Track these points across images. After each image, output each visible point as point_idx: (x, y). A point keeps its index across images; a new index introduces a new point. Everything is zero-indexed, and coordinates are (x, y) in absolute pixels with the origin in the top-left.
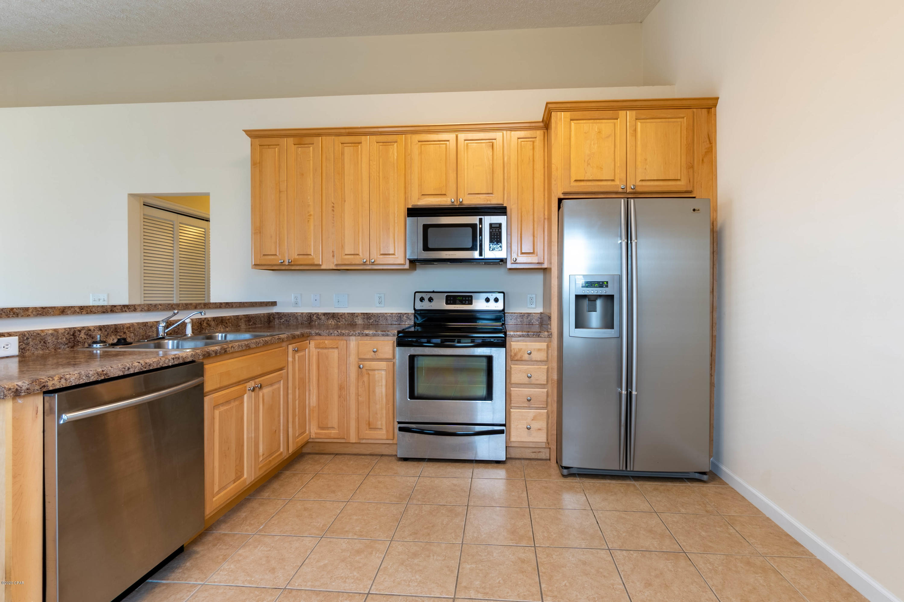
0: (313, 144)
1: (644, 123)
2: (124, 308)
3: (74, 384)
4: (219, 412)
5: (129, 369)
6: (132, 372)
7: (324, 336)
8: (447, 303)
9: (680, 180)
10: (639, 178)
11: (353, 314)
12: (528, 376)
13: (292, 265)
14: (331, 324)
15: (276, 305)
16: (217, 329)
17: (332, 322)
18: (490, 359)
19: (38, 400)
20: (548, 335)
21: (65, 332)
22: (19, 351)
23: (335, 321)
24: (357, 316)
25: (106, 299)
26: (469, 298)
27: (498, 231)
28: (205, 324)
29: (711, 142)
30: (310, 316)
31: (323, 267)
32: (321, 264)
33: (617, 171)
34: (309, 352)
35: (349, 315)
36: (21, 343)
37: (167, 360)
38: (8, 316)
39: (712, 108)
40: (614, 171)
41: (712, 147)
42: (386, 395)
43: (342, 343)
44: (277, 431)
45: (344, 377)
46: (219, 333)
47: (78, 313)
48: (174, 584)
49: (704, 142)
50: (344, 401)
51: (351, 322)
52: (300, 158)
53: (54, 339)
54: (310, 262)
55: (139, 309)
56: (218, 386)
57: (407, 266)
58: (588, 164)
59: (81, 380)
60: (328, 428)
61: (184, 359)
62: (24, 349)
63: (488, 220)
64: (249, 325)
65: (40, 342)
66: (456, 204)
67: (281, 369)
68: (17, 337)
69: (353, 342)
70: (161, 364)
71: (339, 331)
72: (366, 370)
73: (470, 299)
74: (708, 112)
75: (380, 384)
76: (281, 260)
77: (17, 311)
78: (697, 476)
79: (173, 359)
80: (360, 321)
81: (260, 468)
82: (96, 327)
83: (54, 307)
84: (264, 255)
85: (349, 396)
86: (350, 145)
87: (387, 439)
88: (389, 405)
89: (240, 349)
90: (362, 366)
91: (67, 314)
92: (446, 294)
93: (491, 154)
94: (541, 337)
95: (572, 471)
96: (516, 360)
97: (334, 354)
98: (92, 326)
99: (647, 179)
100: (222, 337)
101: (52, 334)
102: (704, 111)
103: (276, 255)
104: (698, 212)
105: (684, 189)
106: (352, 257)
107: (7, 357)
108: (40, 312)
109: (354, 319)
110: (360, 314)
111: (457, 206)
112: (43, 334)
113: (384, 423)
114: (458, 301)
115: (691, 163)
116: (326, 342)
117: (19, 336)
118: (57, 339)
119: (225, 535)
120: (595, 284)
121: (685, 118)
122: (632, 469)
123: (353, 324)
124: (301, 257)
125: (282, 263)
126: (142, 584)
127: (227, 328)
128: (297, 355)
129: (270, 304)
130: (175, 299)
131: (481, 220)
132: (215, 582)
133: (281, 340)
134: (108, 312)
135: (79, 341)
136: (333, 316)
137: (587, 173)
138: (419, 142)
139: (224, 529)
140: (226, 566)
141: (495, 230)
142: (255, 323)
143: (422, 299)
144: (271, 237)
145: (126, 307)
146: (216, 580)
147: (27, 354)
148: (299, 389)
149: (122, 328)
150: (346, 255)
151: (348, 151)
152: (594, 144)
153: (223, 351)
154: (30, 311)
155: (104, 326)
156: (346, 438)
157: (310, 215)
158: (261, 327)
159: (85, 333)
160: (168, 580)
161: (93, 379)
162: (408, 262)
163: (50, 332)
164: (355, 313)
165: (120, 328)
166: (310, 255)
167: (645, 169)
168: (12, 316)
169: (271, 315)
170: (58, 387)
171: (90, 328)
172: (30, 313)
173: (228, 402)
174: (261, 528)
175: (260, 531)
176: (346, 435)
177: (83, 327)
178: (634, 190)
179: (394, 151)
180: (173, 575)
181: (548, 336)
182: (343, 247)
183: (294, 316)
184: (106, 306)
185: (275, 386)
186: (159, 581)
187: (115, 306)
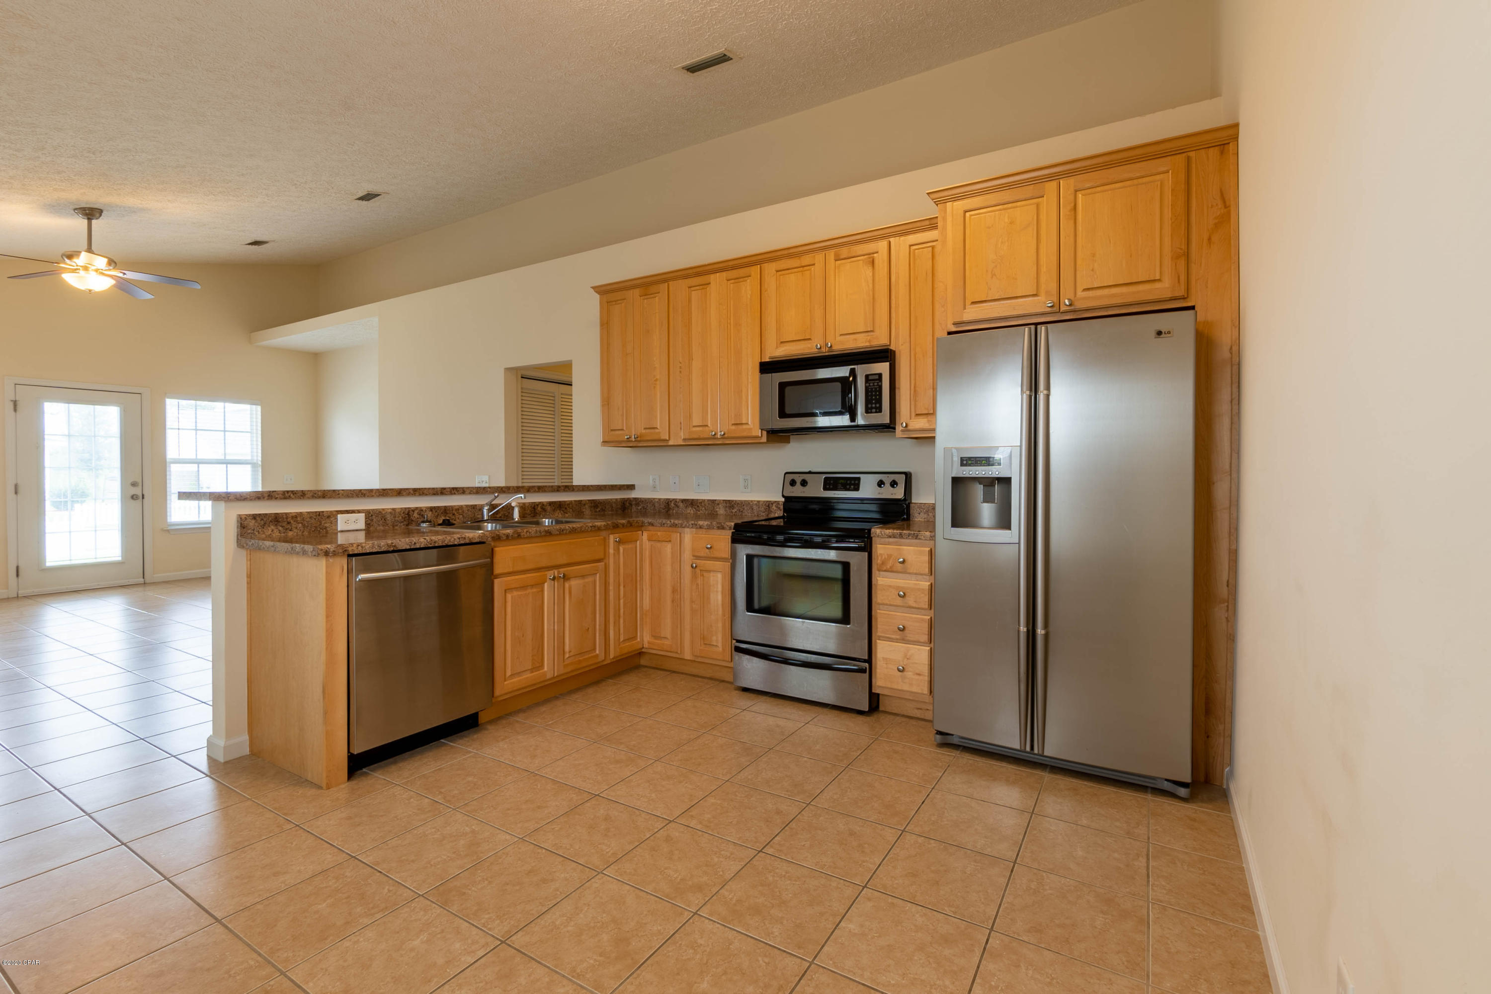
0: (659, 293)
1: (1089, 194)
2: (453, 491)
3: (368, 551)
4: (512, 596)
5: (415, 543)
6: (418, 547)
7: (656, 526)
8: (825, 489)
9: (1159, 280)
10: (1082, 284)
11: (713, 501)
12: (898, 594)
13: (640, 441)
14: (689, 513)
15: (634, 489)
16: (554, 515)
17: (691, 511)
18: (846, 566)
19: (344, 561)
20: (931, 537)
21: (401, 511)
22: (366, 526)
23: (694, 510)
24: (718, 504)
25: (488, 481)
26: (855, 481)
27: (878, 385)
28: (539, 509)
29: (1227, 204)
30: (668, 502)
31: (671, 443)
32: (667, 439)
33: (1043, 279)
34: (641, 545)
35: (709, 502)
36: (367, 519)
37: (453, 539)
38: (357, 496)
39: (1229, 143)
40: (1036, 281)
41: (1229, 213)
42: (722, 605)
43: (675, 536)
44: (590, 630)
45: (677, 578)
46: (546, 519)
47: (412, 494)
48: (457, 747)
49: (1212, 206)
50: (678, 606)
51: (712, 511)
52: (646, 312)
53: (392, 517)
54: (656, 437)
55: (468, 491)
56: (511, 570)
57: (764, 439)
58: (993, 275)
59: (374, 549)
60: (660, 638)
61: (470, 539)
62: (369, 524)
63: (862, 371)
64: (596, 512)
65: (382, 519)
66: (825, 352)
67: (599, 561)
68: (364, 514)
69: (688, 535)
70: (446, 542)
71: (672, 521)
72: (701, 570)
73: (857, 482)
74: (1222, 153)
75: (715, 589)
76: (627, 436)
77: (365, 492)
78: (1167, 786)
79: (459, 538)
80: (721, 511)
81: (565, 666)
82: (427, 508)
83: (393, 489)
84: (612, 430)
85: (684, 601)
86: (698, 288)
87: (724, 661)
88: (725, 618)
89: (538, 534)
90: (694, 565)
91: (403, 495)
92: (824, 476)
93: (871, 274)
94: (919, 539)
95: (950, 740)
96: (885, 571)
97: (668, 548)
98: (425, 507)
99: (1096, 286)
100: (549, 521)
101: (390, 513)
102: (1214, 153)
103: (622, 430)
104: (1168, 335)
105: (1168, 295)
106: (701, 429)
107: (357, 530)
108: (382, 494)
109: (715, 508)
110: (722, 502)
111: (827, 354)
112: (383, 513)
113: (720, 638)
114: (840, 486)
115: (1181, 249)
116: (659, 533)
117: (365, 513)
118: (395, 517)
119: (517, 722)
120: (982, 461)
121: (1170, 171)
122: (1040, 752)
123: (713, 514)
124: (648, 431)
125: (628, 438)
126: (434, 741)
127: (567, 513)
128: (623, 546)
129: (625, 487)
130: (556, 480)
131: (853, 372)
132: (485, 754)
133: (596, 528)
134: (438, 494)
135: (412, 520)
136: (692, 503)
137: (990, 289)
138: (777, 271)
139: (520, 718)
140: (501, 744)
141: (874, 383)
142: (604, 510)
143: (793, 483)
144: (618, 409)
145: (455, 490)
146: (487, 753)
147: (371, 528)
148: (624, 587)
149: (451, 509)
150: (694, 426)
151: (695, 295)
152: (1002, 242)
153: (516, 535)
154: (374, 492)
155: (434, 507)
156: (679, 652)
157: (656, 380)
158: (612, 515)
159: (418, 512)
160: (454, 743)
161: (383, 549)
162: (765, 433)
163: (389, 511)
164: (716, 500)
165: (449, 510)
166: (657, 428)
167: (1093, 270)
168: (361, 497)
169: (626, 501)
170: (356, 552)
171: (422, 509)
172: (374, 494)
173: (524, 588)
174: (550, 723)
175: (547, 725)
176: (679, 650)
177: (417, 508)
178: (1072, 308)
179: (748, 289)
180: (461, 741)
181: (931, 539)
182: (690, 417)
183: (650, 501)
184: (437, 488)
185: (589, 579)
186: (449, 743)
187: (444, 489)
